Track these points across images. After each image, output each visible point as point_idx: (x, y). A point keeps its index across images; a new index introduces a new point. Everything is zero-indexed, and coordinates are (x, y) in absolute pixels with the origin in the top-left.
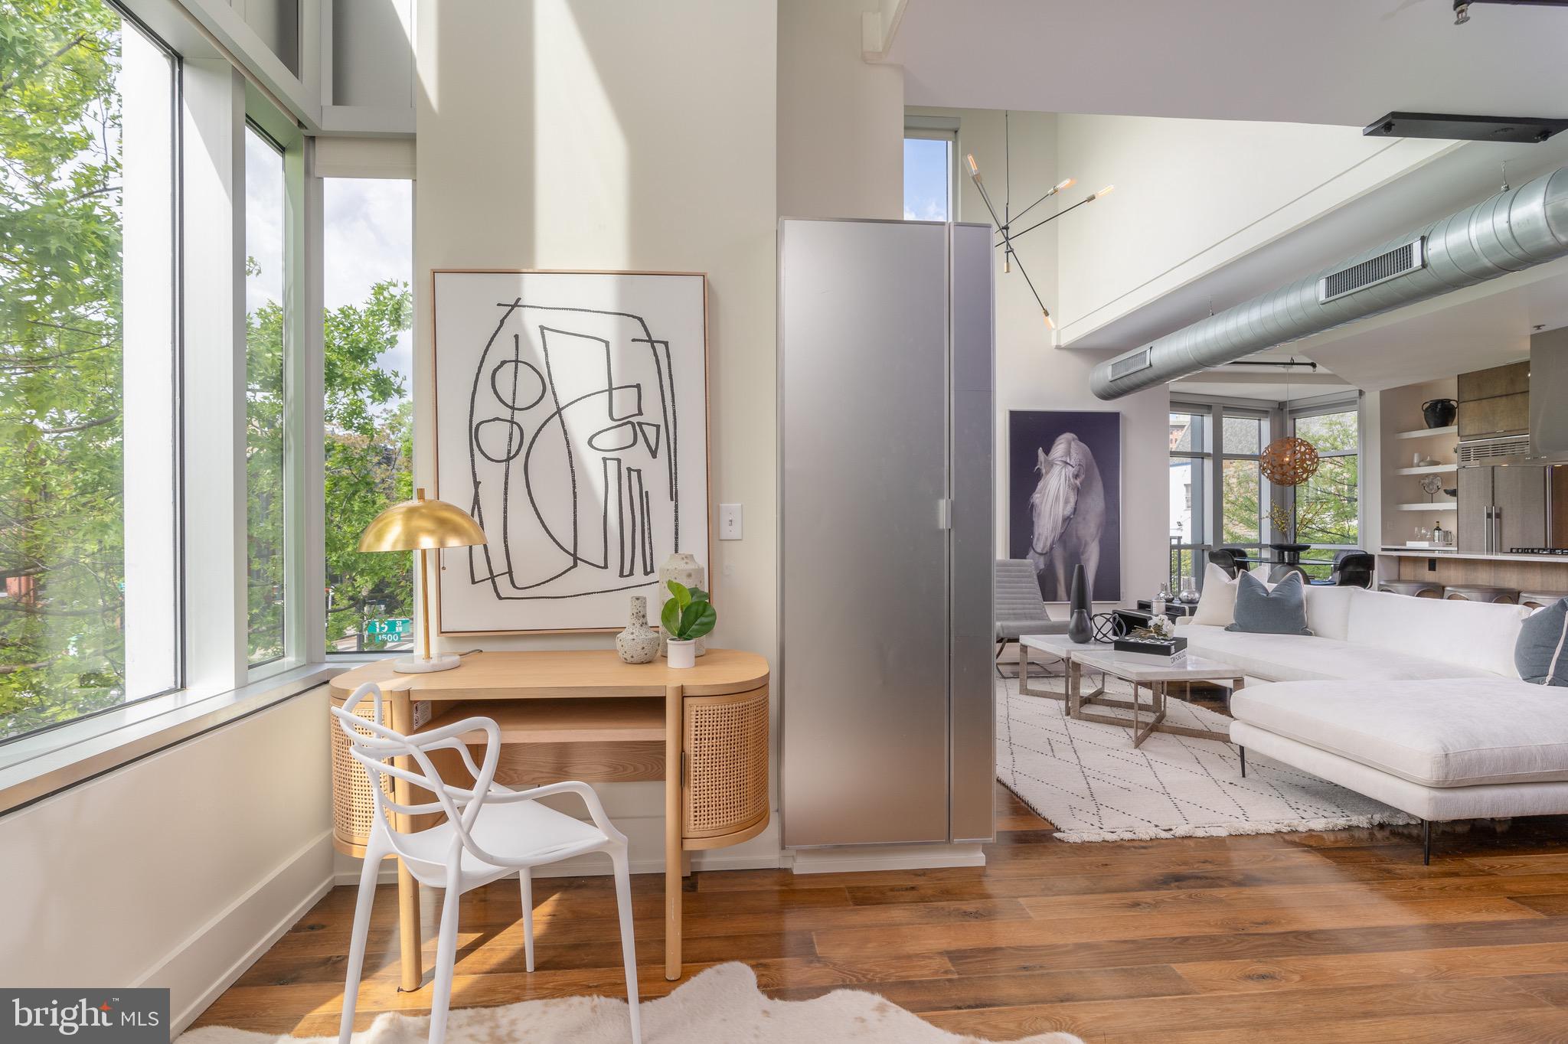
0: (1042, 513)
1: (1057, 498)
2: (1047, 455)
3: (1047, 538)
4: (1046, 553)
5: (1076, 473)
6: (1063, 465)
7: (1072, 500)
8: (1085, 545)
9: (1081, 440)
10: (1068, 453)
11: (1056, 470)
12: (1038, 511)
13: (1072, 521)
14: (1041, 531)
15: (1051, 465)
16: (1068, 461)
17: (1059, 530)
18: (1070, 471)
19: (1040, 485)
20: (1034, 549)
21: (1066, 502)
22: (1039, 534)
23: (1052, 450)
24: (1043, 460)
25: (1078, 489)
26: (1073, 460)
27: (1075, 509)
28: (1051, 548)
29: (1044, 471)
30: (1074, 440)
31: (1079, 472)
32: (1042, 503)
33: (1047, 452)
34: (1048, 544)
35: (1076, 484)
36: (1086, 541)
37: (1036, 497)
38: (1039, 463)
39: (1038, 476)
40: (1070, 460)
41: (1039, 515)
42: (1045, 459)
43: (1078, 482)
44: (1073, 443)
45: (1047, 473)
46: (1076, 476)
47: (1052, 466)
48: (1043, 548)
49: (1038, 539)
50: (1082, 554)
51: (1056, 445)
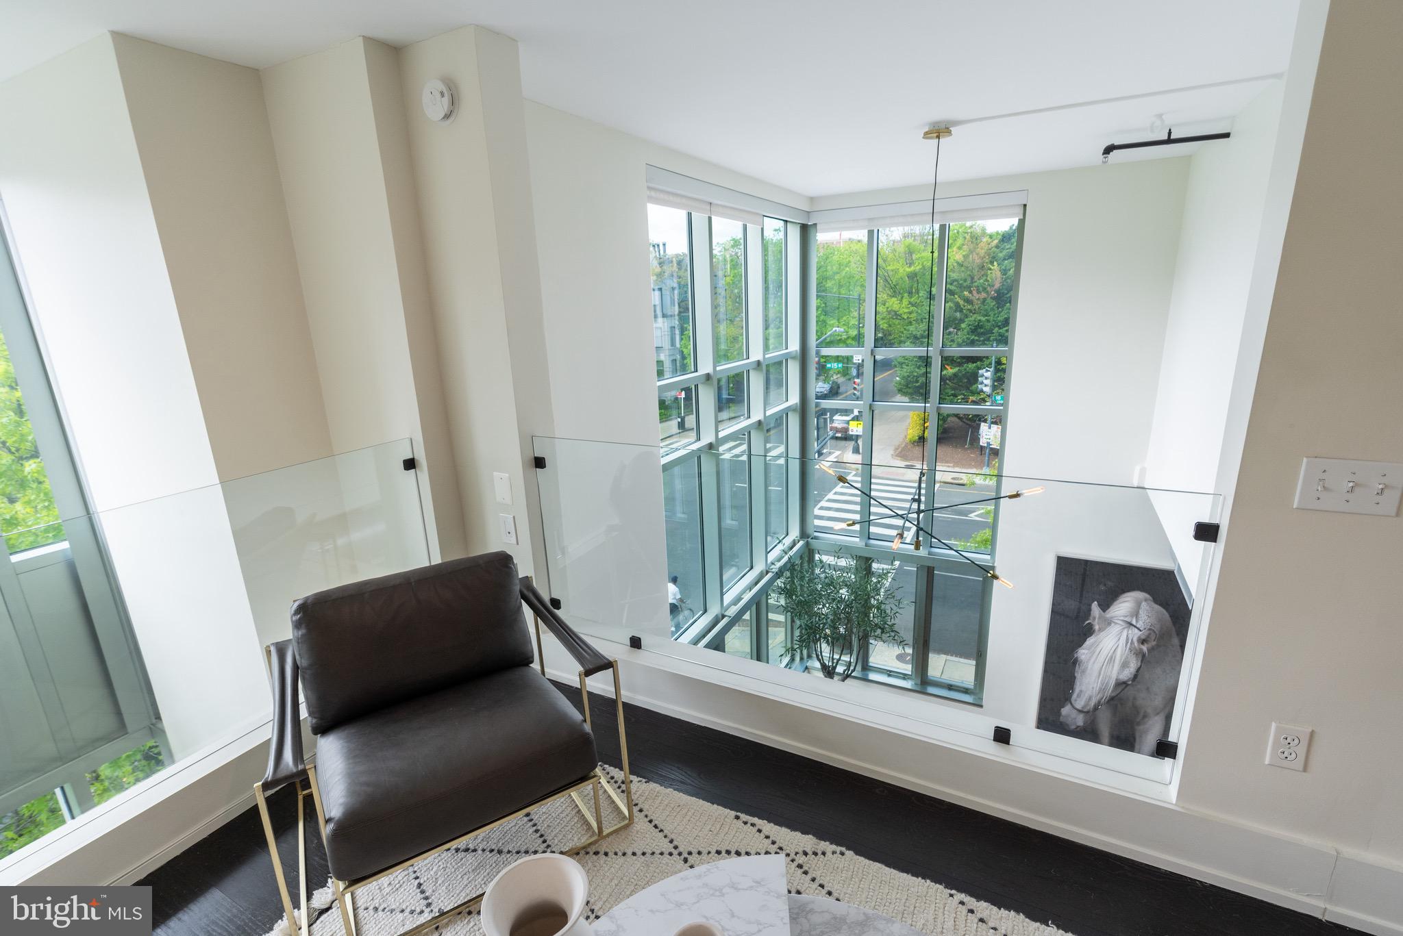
0: (1088, 671)
1: (1111, 659)
2: (1104, 611)
3: (1090, 698)
4: (1088, 712)
5: (1143, 637)
6: (1125, 625)
7: (1133, 665)
8: (1145, 716)
9: (1156, 601)
10: (1136, 614)
11: (1114, 630)
12: (1083, 668)
13: (1128, 687)
14: (1084, 688)
15: (1109, 622)
16: (1134, 622)
17: (1109, 692)
18: (1135, 634)
19: (1090, 641)
20: (1071, 704)
21: (1125, 665)
22: (1081, 691)
23: (1111, 608)
24: (1097, 616)
25: (1144, 656)
26: (1141, 622)
27: (1135, 677)
28: (1096, 708)
29: (1097, 627)
30: (1146, 600)
31: (1148, 636)
32: (1089, 660)
33: (1105, 606)
34: (1092, 704)
35: (1141, 650)
36: (1145, 712)
37: (1082, 653)
38: (1091, 618)
39: (1088, 632)
40: (1137, 621)
41: (1083, 672)
42: (1100, 614)
43: (1145, 648)
44: (1144, 603)
45: (1101, 630)
46: (1143, 641)
47: (1109, 624)
48: (1085, 706)
49: (1079, 696)
50: (1139, 724)
51: (1118, 601)
